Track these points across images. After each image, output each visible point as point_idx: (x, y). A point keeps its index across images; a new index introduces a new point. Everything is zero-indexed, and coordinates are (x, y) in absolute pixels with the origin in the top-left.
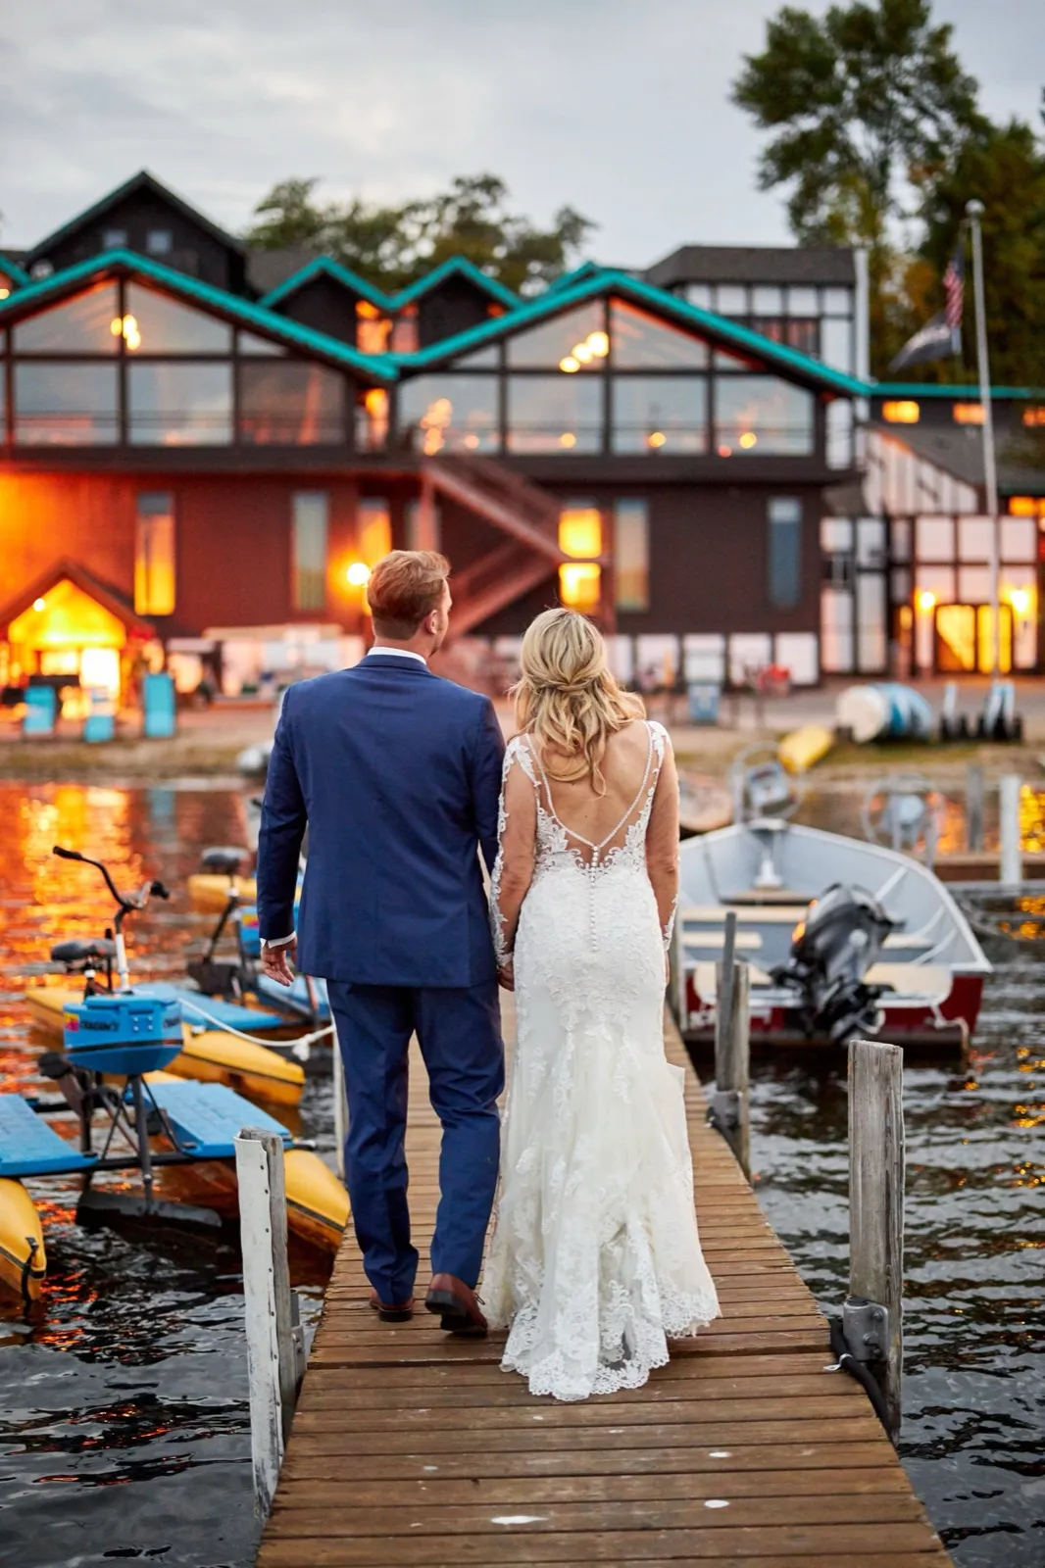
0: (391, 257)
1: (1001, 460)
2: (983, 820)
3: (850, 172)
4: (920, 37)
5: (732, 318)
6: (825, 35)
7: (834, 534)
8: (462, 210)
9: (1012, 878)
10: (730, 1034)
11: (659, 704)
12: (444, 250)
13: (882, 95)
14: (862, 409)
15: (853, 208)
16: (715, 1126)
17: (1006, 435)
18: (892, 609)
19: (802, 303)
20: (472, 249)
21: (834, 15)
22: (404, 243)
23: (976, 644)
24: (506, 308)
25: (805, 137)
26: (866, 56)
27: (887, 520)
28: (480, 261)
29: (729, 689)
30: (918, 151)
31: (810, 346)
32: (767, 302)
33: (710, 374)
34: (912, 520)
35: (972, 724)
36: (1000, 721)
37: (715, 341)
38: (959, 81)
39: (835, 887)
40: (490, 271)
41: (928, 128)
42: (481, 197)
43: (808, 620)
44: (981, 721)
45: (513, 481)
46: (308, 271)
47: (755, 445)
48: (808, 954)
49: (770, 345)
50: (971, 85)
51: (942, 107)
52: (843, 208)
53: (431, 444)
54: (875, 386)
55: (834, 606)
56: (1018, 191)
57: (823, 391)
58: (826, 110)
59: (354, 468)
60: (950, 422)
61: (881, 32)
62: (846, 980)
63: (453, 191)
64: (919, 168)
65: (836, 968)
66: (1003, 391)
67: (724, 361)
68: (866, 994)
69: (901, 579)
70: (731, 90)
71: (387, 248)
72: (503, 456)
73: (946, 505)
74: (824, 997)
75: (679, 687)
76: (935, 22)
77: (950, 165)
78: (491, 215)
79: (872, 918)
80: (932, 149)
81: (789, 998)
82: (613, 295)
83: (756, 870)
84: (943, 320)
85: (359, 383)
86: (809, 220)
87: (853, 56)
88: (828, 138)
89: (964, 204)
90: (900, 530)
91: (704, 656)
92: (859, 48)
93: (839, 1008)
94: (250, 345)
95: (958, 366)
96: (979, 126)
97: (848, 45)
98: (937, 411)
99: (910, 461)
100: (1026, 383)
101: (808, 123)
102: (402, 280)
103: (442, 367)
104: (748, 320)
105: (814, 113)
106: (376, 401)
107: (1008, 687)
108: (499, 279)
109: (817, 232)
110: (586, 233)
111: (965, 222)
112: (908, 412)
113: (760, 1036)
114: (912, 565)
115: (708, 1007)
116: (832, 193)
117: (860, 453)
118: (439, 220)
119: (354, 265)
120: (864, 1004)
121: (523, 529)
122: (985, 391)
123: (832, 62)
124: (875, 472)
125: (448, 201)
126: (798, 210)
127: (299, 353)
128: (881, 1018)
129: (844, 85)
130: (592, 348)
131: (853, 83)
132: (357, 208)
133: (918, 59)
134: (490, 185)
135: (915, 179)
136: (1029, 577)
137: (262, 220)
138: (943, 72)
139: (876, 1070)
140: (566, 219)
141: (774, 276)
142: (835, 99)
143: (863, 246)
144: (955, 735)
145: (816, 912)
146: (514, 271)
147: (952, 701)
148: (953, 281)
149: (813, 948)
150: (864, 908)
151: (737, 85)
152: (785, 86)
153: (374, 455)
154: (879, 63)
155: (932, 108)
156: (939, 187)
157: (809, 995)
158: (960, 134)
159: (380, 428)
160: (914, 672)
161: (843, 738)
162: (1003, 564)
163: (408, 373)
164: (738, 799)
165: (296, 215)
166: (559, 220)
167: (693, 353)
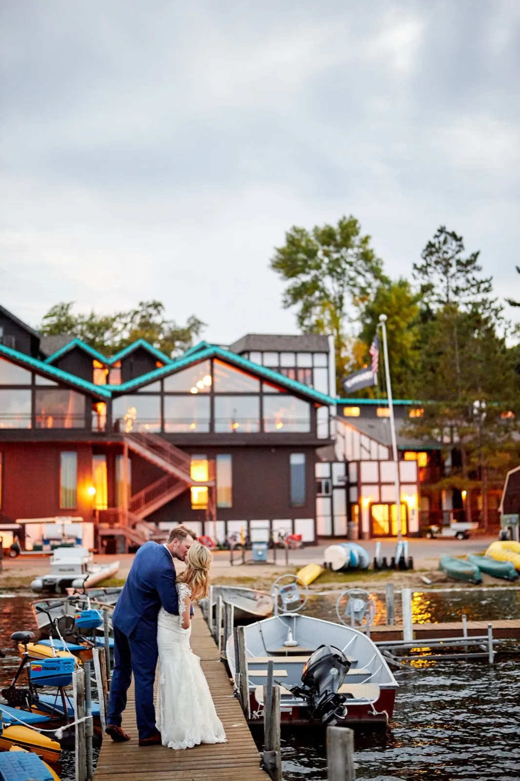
0: (109, 339)
1: (400, 434)
2: (394, 609)
3: (325, 300)
4: (356, 240)
5: (271, 368)
6: (312, 238)
7: (321, 470)
8: (143, 317)
9: (408, 637)
10: (271, 721)
11: (238, 554)
12: (134, 336)
13: (340, 266)
14: (333, 410)
15: (327, 317)
16: (265, 769)
17: (401, 422)
18: (350, 505)
19: (304, 361)
20: (147, 335)
21: (316, 229)
22: (115, 332)
23: (390, 522)
24: (164, 364)
25: (304, 284)
26: (332, 248)
27: (347, 463)
28: (151, 341)
29: (272, 545)
30: (357, 291)
31: (308, 381)
32: (288, 360)
33: (261, 394)
34: (358, 462)
35: (389, 562)
36: (402, 558)
37: (263, 379)
38: (374, 260)
39: (323, 646)
40: (157, 345)
41: (361, 281)
42: (152, 311)
43: (309, 512)
44: (393, 559)
45: (167, 446)
46: (70, 346)
47: (282, 428)
48: (310, 679)
49: (289, 381)
50: (379, 262)
51: (366, 271)
52: (322, 316)
53: (127, 428)
54: (339, 399)
55: (322, 504)
56: (405, 310)
57: (314, 403)
58: (313, 272)
59: (90, 440)
60: (375, 416)
61: (338, 238)
62: (328, 693)
63: (140, 309)
64: (357, 298)
65: (323, 687)
66: (398, 402)
67: (267, 388)
68: (339, 699)
69: (353, 491)
70: (269, 263)
71: (107, 335)
72: (162, 434)
73: (374, 456)
74: (318, 701)
75: (248, 545)
76: (362, 234)
77: (372, 298)
78: (156, 319)
79: (340, 661)
80: (363, 290)
81: (301, 702)
82: (213, 357)
83: (285, 638)
84: (370, 368)
85: (93, 399)
86: (306, 322)
87: (326, 248)
88: (314, 285)
89: (379, 315)
90: (353, 467)
91: (260, 530)
92: (328, 245)
93: (326, 707)
94: (40, 381)
95: (377, 390)
96: (385, 280)
97: (324, 243)
98: (368, 411)
99: (357, 434)
100: (410, 398)
101: (305, 278)
102: (115, 351)
103: (133, 392)
104: (279, 369)
105: (308, 273)
106: (102, 407)
107: (406, 542)
108: (160, 350)
109: (311, 328)
110: (203, 328)
111: (379, 325)
112: (355, 411)
113: (286, 722)
114: (358, 484)
115: (262, 708)
116: (317, 310)
117: (333, 432)
118: (132, 321)
119: (91, 343)
120: (337, 705)
121: (171, 469)
122: (390, 402)
123: (317, 251)
124: (340, 440)
125: (136, 313)
126: (301, 319)
127: (64, 385)
128: (346, 711)
129: (322, 261)
130: (204, 383)
131: (326, 260)
132: (92, 316)
133: (356, 250)
134: (156, 305)
135: (356, 304)
136: (414, 489)
137: (47, 322)
138: (366, 256)
139: (340, 741)
140: (192, 321)
141: (290, 349)
142: (318, 267)
143: (332, 334)
144: (381, 567)
145: (314, 658)
146: (168, 346)
147: (378, 551)
148: (374, 351)
149: (312, 677)
150: (336, 656)
151: (272, 260)
152: (295, 261)
153: (100, 434)
154: (338, 252)
155: (363, 272)
156: (367, 307)
157: (311, 701)
158: (376, 283)
159: (103, 420)
160: (361, 536)
161: (327, 568)
162: (401, 484)
163: (116, 394)
164: (276, 601)
165: (63, 319)
166: (189, 321)
167: (253, 385)
